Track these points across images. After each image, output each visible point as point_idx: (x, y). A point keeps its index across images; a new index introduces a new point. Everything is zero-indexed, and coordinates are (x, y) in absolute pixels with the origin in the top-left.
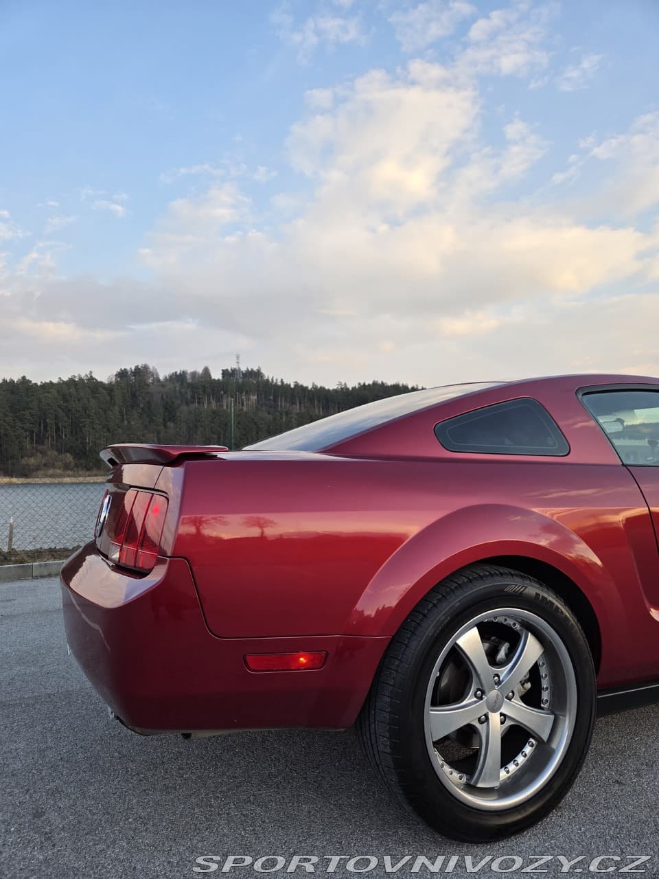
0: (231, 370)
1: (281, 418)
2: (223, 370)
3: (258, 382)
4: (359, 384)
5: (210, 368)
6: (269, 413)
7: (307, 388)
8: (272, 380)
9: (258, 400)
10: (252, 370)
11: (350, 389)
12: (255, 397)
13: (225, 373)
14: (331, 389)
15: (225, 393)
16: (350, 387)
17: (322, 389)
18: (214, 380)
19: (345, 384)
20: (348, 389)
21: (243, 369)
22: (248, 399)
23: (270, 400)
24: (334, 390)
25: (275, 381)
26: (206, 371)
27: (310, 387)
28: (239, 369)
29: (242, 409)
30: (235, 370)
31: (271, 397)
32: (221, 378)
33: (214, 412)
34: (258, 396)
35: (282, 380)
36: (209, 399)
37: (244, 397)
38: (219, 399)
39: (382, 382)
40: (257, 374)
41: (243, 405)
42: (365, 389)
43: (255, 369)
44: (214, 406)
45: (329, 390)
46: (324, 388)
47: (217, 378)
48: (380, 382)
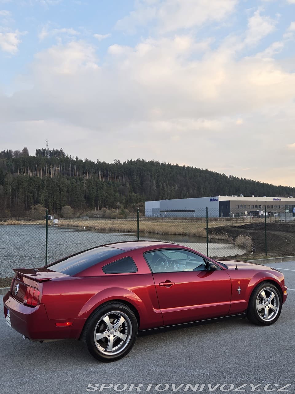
0: (43, 150)
1: (76, 182)
2: (37, 150)
3: (60, 158)
4: (128, 160)
5: (27, 149)
6: (68, 180)
7: (93, 163)
8: (70, 157)
9: (61, 171)
10: (57, 150)
11: (122, 164)
12: (59, 169)
13: (38, 152)
14: (110, 163)
15: (38, 165)
16: (122, 162)
17: (104, 163)
18: (31, 156)
19: (119, 160)
20: (121, 164)
21: (51, 149)
22: (54, 170)
23: (69, 170)
24: (111, 164)
25: (72, 158)
26: (25, 150)
27: (96, 162)
28: (48, 149)
29: (50, 177)
30: (45, 150)
31: (70, 169)
32: (35, 155)
33: (31, 179)
34: (61, 169)
35: (77, 158)
36: (27, 170)
37: (51, 169)
38: (34, 170)
39: (143, 160)
40: (60, 153)
41: (50, 174)
42: (131, 164)
43: (59, 150)
44: (30, 174)
45: (108, 164)
46: (105, 163)
47: (32, 156)
48: (141, 160)
